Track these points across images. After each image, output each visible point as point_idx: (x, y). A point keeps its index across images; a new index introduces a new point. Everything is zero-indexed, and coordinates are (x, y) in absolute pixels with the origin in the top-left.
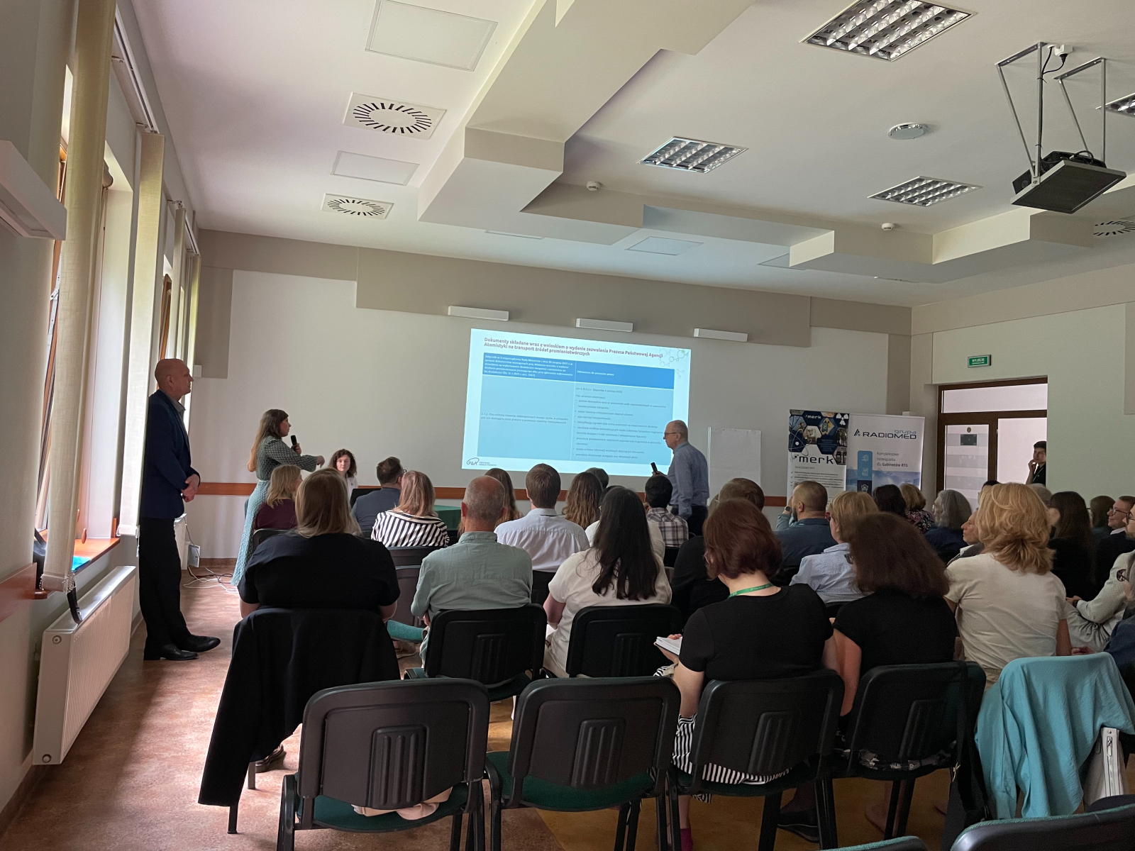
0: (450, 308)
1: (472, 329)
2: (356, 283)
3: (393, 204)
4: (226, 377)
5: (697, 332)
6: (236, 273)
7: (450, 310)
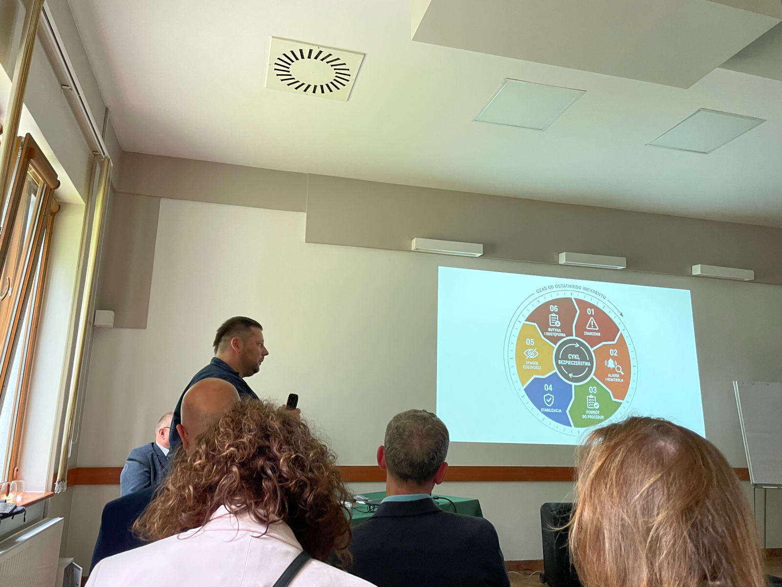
0: (414, 241)
1: (440, 267)
2: (305, 214)
3: (365, 55)
4: (145, 327)
5: (697, 270)
6: (164, 202)
7: (414, 244)
